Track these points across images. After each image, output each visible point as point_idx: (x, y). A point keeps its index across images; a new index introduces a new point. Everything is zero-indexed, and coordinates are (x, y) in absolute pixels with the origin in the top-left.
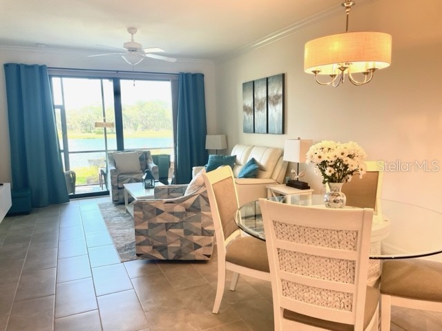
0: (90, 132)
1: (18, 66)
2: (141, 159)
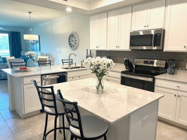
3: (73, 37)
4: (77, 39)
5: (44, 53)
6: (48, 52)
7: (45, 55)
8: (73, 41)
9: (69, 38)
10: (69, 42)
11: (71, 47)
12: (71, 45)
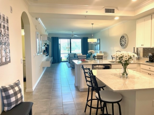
0: (65, 50)
1: (54, 37)
2: (74, 55)
3: (123, 38)
4: (127, 40)
5: (102, 51)
6: (105, 51)
7: (103, 52)
8: (123, 41)
9: (121, 39)
10: (120, 42)
11: (122, 46)
12: (122, 44)
